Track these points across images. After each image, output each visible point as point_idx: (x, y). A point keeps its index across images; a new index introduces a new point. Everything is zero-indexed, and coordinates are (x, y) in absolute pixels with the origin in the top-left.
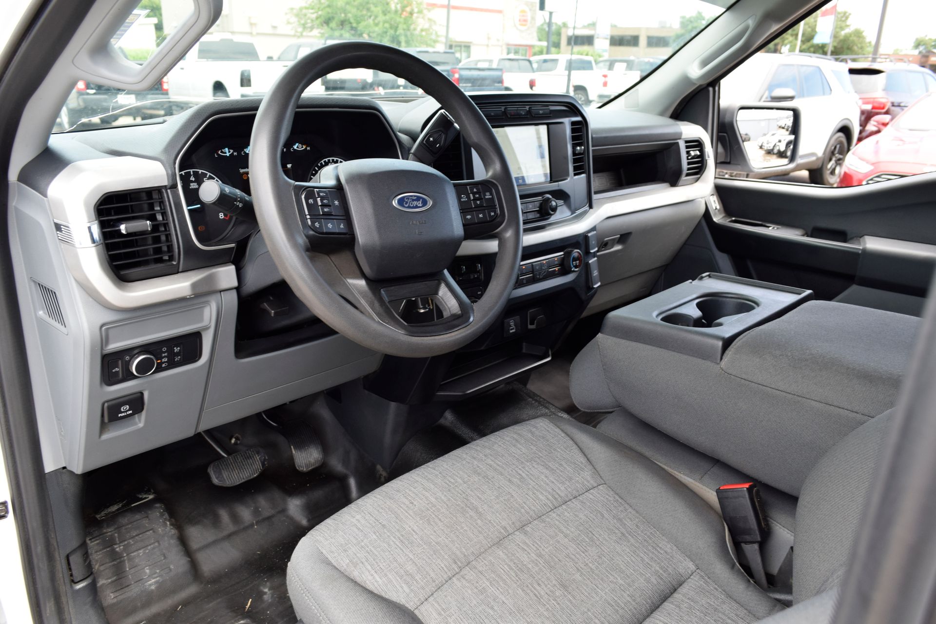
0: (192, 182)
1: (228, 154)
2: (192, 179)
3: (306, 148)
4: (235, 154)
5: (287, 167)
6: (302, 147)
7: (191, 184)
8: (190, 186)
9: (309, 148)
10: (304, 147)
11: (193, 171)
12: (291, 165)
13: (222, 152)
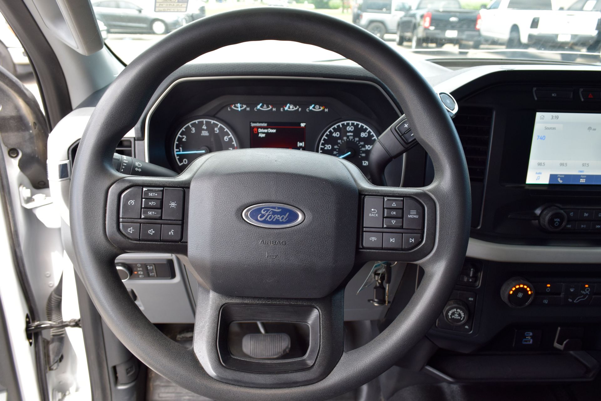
0: (204, 130)
1: (239, 109)
2: (204, 127)
3: (324, 110)
4: (248, 109)
5: (300, 126)
6: (320, 108)
7: (203, 132)
8: (201, 133)
9: (326, 110)
10: (322, 108)
11: (206, 122)
12: (305, 124)
13: (235, 107)
